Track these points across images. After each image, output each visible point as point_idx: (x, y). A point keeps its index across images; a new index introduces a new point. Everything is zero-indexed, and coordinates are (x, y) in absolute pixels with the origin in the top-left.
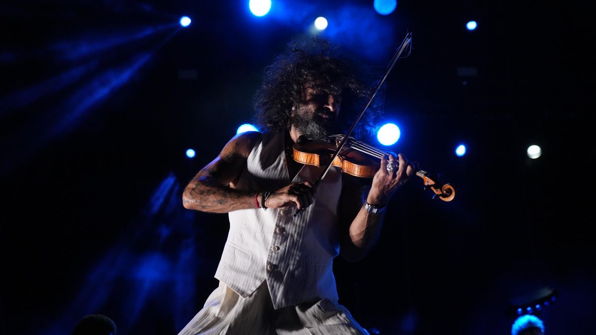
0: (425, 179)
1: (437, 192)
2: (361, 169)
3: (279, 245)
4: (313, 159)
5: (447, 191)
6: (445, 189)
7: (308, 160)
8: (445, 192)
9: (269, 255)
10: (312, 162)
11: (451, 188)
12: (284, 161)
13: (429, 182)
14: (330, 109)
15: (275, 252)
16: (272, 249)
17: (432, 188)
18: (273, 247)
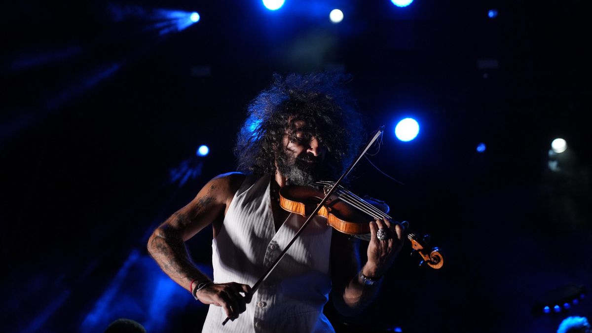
0: (413, 242)
1: (426, 258)
2: (346, 225)
3: (265, 301)
4: (298, 208)
5: (435, 259)
6: (433, 256)
7: (294, 209)
8: (432, 259)
9: (256, 312)
10: (298, 211)
11: (440, 255)
12: (269, 207)
13: (417, 246)
14: (313, 154)
15: (262, 308)
16: (259, 305)
17: (420, 253)
18: (259, 302)
